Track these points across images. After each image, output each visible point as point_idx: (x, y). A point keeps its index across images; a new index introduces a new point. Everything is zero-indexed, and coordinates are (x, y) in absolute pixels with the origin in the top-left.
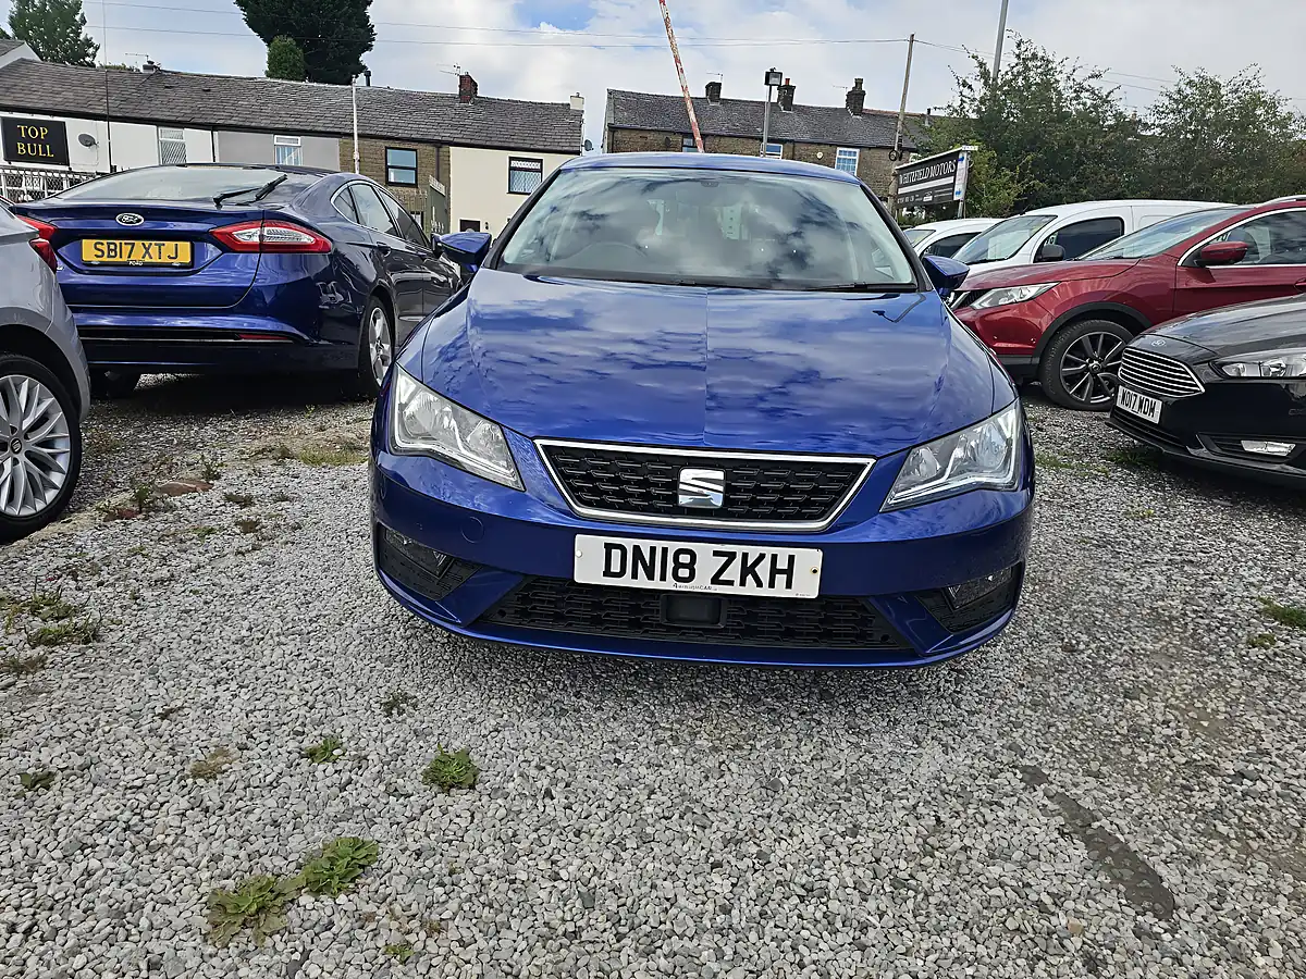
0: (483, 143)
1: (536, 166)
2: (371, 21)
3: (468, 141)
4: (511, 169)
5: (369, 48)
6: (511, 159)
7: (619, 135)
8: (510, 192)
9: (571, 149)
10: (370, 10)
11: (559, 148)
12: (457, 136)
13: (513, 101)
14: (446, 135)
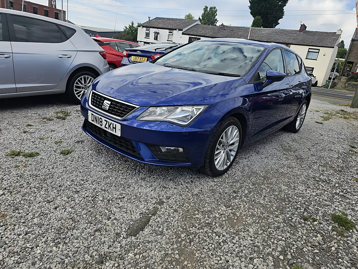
0: (302, 44)
1: (318, 51)
2: (284, 11)
3: (297, 43)
4: (308, 51)
5: (282, 18)
6: (309, 49)
7: (355, 42)
8: (306, 59)
9: (331, 46)
10: (284, 8)
11: (327, 46)
12: (294, 42)
13: (317, 32)
14: (290, 42)
